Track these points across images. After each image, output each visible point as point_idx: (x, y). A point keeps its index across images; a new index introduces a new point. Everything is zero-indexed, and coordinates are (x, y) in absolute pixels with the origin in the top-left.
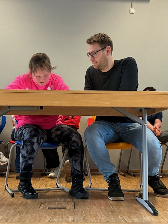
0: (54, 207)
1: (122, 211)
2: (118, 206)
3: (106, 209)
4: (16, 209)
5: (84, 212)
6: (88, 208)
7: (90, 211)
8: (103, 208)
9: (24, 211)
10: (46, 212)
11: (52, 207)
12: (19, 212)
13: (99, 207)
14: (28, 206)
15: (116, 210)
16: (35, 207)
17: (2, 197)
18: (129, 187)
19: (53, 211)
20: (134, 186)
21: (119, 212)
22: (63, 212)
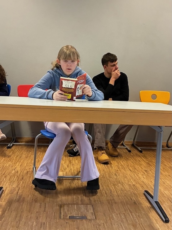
0: (75, 216)
1: (143, 224)
2: (137, 214)
3: (127, 221)
4: (37, 218)
5: (106, 227)
6: (109, 218)
7: (111, 224)
8: (123, 217)
9: (47, 223)
10: (68, 225)
11: (72, 215)
12: (41, 224)
13: (119, 215)
14: (48, 213)
15: (137, 223)
16: (56, 214)
17: (18, 194)
18: (140, 174)
19: (75, 223)
20: (145, 172)
21: (141, 227)
22: (86, 226)
